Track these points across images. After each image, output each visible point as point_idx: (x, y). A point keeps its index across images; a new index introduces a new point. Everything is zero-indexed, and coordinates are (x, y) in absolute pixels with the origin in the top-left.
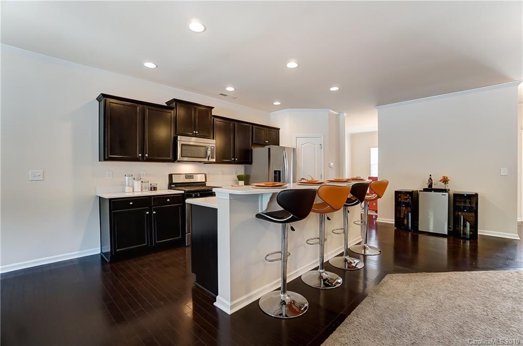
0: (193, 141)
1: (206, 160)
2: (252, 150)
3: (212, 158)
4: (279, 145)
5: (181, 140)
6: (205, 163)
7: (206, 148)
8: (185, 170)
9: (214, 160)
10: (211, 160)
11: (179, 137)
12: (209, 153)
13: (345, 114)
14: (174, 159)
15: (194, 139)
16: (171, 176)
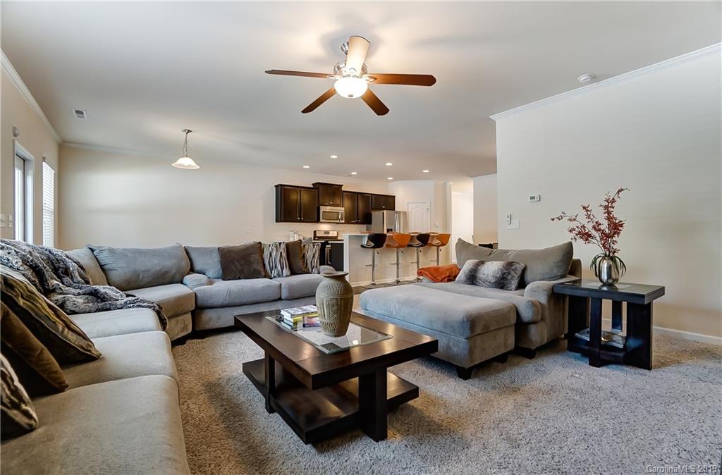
0: (328, 209)
1: (338, 221)
2: (371, 214)
3: (342, 220)
4: (394, 209)
5: (323, 209)
6: (337, 223)
7: (338, 213)
8: (323, 228)
9: (343, 221)
10: (341, 221)
11: (321, 207)
12: (340, 216)
13: (451, 183)
14: (318, 221)
15: (329, 207)
16: (315, 232)
